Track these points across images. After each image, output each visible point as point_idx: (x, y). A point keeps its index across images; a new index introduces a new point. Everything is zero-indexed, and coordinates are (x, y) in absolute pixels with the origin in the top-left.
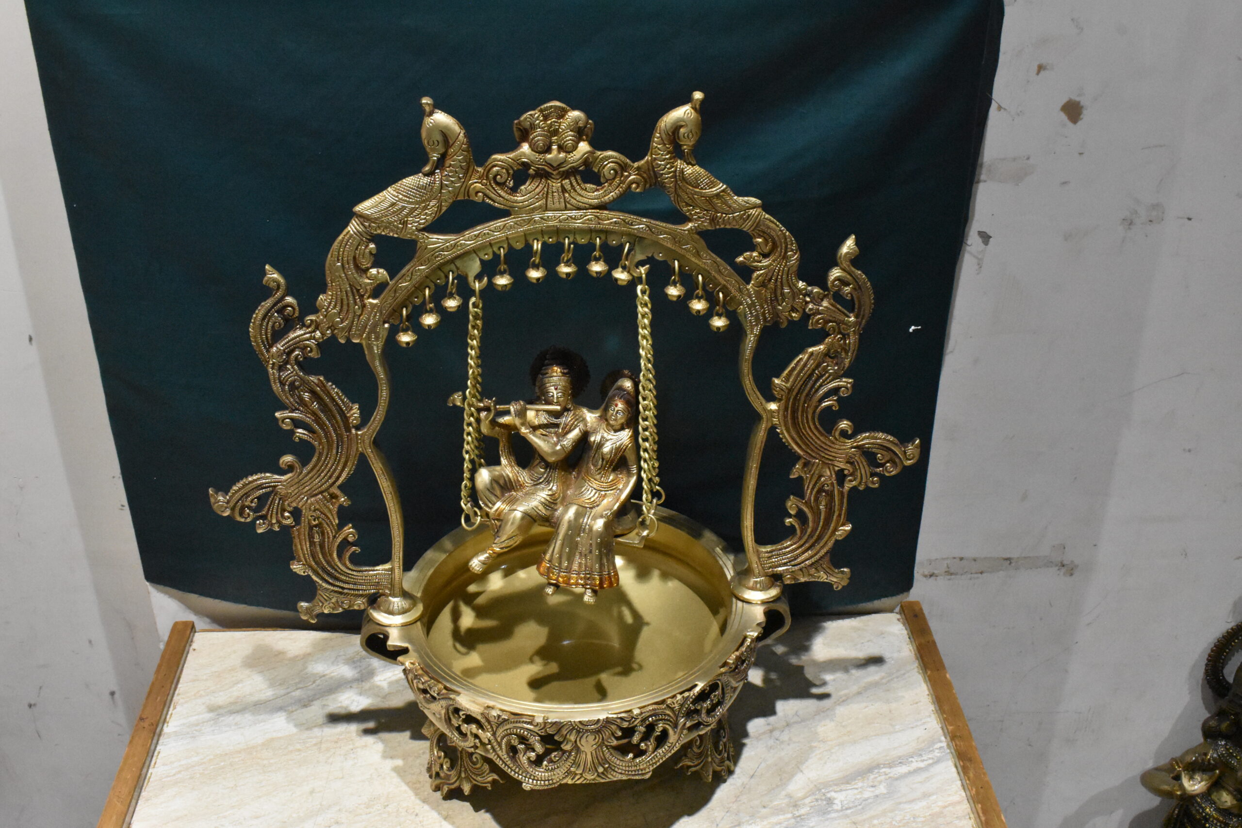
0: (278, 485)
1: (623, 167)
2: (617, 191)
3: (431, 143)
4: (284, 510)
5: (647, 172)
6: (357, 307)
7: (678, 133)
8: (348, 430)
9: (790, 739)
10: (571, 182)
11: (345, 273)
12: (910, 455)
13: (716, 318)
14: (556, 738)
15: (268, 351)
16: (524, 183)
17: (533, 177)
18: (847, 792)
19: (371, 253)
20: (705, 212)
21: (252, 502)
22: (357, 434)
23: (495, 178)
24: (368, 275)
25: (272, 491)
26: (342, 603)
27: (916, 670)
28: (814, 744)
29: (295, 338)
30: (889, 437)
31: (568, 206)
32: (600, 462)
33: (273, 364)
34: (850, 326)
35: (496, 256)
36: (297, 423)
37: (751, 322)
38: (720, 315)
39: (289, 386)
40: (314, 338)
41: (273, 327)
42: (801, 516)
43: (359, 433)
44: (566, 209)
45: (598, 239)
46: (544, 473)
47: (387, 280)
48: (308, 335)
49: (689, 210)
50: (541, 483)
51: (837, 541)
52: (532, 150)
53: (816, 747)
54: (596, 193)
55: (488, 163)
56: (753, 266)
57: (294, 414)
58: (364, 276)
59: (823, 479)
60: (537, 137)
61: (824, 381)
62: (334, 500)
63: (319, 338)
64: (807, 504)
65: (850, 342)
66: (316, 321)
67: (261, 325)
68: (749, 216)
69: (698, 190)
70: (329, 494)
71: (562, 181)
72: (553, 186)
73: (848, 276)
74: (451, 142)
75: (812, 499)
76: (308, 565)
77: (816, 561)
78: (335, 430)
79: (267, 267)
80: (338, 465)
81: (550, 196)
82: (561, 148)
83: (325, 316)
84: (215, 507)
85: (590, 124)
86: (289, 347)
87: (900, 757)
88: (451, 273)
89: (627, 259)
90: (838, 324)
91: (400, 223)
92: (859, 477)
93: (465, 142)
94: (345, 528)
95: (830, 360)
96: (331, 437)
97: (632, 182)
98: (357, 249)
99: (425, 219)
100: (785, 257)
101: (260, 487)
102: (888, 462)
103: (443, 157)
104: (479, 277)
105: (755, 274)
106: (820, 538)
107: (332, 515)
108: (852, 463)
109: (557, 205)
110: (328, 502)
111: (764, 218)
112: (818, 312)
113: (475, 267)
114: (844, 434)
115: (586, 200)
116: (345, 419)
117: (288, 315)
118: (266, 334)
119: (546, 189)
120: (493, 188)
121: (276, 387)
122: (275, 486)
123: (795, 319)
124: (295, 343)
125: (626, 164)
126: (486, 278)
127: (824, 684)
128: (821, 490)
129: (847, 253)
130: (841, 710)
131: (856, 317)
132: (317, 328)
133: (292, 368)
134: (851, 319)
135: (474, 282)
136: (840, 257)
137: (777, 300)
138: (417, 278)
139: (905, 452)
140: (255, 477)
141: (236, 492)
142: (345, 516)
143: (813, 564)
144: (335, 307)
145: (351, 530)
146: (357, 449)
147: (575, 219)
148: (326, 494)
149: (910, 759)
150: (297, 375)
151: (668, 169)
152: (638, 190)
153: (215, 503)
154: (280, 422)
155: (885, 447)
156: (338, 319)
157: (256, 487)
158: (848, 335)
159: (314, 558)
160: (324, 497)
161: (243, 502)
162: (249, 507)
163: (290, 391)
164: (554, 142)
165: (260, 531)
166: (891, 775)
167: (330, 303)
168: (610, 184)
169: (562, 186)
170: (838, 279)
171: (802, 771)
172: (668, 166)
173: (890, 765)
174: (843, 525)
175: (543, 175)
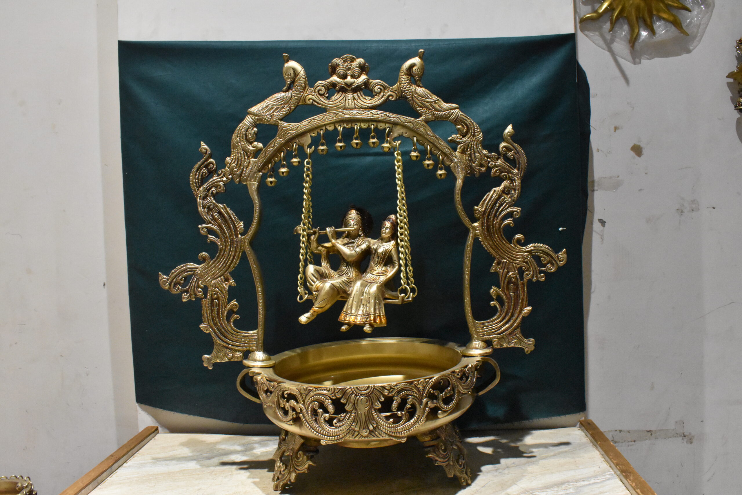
0: (197, 270)
1: (385, 88)
2: (382, 100)
3: (287, 74)
4: (198, 287)
5: (398, 90)
6: (245, 163)
7: (412, 70)
8: (237, 236)
9: (509, 472)
10: (358, 94)
11: (241, 144)
12: (561, 258)
13: (439, 171)
14: (342, 401)
15: (198, 189)
16: (333, 95)
17: (338, 92)
18: (547, 492)
19: (254, 132)
20: (429, 111)
21: (181, 279)
22: (241, 238)
23: (318, 91)
24: (253, 145)
25: (194, 274)
26: (228, 355)
27: (592, 446)
28: (524, 474)
29: (213, 181)
30: (547, 247)
31: (356, 106)
32: (377, 259)
33: (200, 196)
34: (515, 175)
35: (319, 134)
36: (210, 231)
37: (459, 172)
38: (441, 169)
39: (207, 209)
40: (222, 181)
41: (202, 175)
42: (499, 299)
43: (243, 237)
44: (355, 108)
45: (373, 126)
46: (346, 269)
47: (262, 148)
48: (219, 179)
49: (420, 110)
50: (343, 274)
51: (523, 317)
52: (338, 77)
53: (526, 475)
54: (371, 101)
55: (316, 85)
56: (458, 142)
57: (208, 226)
58: (251, 146)
59: (510, 273)
60: (340, 70)
61: (504, 208)
62: (227, 283)
63: (225, 181)
64: (503, 291)
65: (516, 184)
66: (224, 171)
67: (196, 173)
68: (453, 113)
69: (424, 99)
70: (224, 278)
71: (353, 94)
72: (348, 96)
73: (510, 146)
74: (297, 75)
75: (505, 287)
76: (209, 325)
77: (512, 332)
78: (230, 236)
79: (202, 143)
80: (230, 258)
81: (347, 101)
82: (353, 76)
83: (229, 168)
84: (161, 282)
85: (367, 65)
86: (209, 186)
87: (583, 478)
88: (295, 144)
89: (388, 137)
90: (508, 173)
91: (270, 116)
92: (532, 273)
93: (304, 74)
94: (232, 302)
95: (506, 195)
96: (228, 240)
97: (389, 96)
98: (247, 130)
99: (283, 113)
100: (474, 136)
101: (185, 271)
102: (548, 264)
103: (293, 82)
104: (310, 146)
105: (459, 146)
106: (512, 315)
107: (225, 291)
108: (527, 263)
109: (350, 106)
110: (223, 282)
111: (461, 114)
112: (496, 166)
113: (307, 140)
114: (519, 241)
115: (365, 104)
116: (235, 228)
117: (210, 168)
118: (198, 179)
119: (345, 98)
120: (318, 97)
121: (200, 209)
122: (195, 271)
123: (483, 171)
124: (212, 184)
125: (386, 86)
126: (313, 147)
127: (532, 452)
128: (510, 282)
129: (508, 132)
130: (541, 462)
131: (518, 170)
132: (224, 176)
133: (210, 198)
134: (515, 171)
135: (307, 149)
136: (505, 135)
137: (472, 160)
138: (277, 145)
139: (558, 257)
140: (185, 265)
141: (173, 273)
142: (232, 293)
143: (510, 334)
144: (234, 163)
145: (235, 302)
146: (241, 248)
147: (360, 114)
148: (222, 277)
149: (590, 479)
150: (212, 202)
151: (408, 88)
152: (393, 99)
153: (161, 280)
154: (201, 230)
155: (545, 252)
156: (236, 170)
157: (184, 271)
158: (514, 180)
159: (213, 321)
160: (222, 279)
161: (176, 279)
162: (179, 284)
163: (207, 212)
164: (348, 74)
165: (184, 300)
166: (577, 485)
167: (232, 161)
168: (378, 96)
169: (353, 96)
170: (504, 147)
171: (516, 484)
172: (408, 86)
173: (576, 481)
174: (525, 307)
175: (343, 90)
